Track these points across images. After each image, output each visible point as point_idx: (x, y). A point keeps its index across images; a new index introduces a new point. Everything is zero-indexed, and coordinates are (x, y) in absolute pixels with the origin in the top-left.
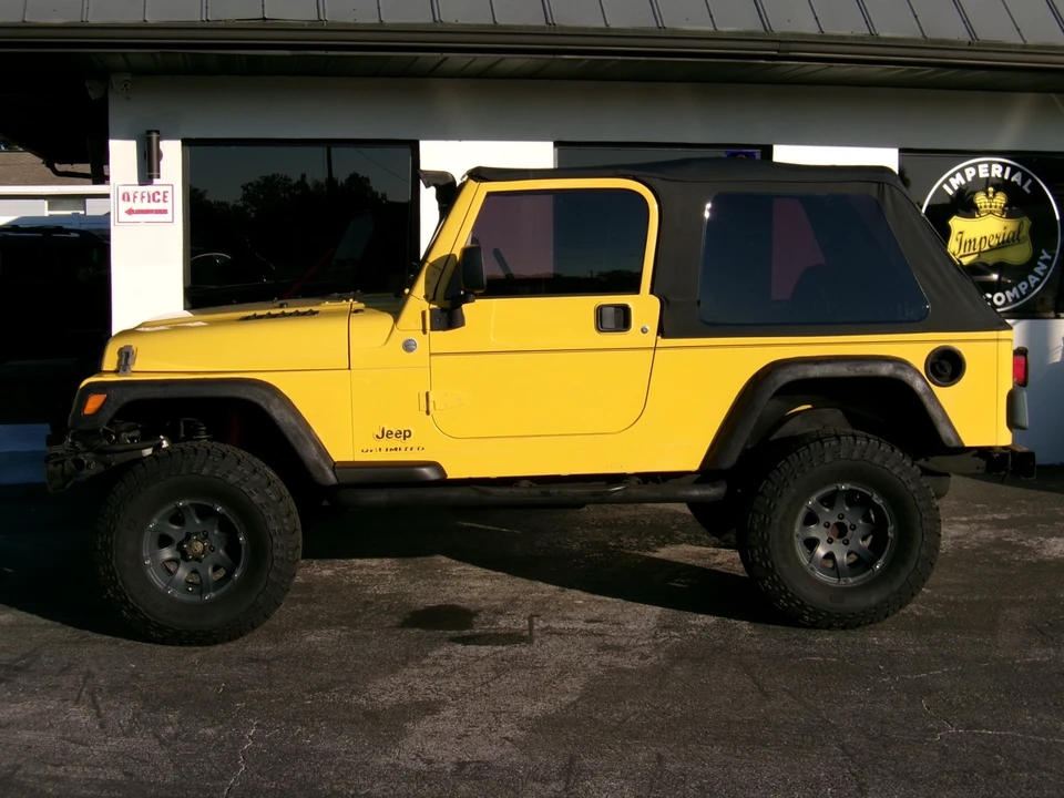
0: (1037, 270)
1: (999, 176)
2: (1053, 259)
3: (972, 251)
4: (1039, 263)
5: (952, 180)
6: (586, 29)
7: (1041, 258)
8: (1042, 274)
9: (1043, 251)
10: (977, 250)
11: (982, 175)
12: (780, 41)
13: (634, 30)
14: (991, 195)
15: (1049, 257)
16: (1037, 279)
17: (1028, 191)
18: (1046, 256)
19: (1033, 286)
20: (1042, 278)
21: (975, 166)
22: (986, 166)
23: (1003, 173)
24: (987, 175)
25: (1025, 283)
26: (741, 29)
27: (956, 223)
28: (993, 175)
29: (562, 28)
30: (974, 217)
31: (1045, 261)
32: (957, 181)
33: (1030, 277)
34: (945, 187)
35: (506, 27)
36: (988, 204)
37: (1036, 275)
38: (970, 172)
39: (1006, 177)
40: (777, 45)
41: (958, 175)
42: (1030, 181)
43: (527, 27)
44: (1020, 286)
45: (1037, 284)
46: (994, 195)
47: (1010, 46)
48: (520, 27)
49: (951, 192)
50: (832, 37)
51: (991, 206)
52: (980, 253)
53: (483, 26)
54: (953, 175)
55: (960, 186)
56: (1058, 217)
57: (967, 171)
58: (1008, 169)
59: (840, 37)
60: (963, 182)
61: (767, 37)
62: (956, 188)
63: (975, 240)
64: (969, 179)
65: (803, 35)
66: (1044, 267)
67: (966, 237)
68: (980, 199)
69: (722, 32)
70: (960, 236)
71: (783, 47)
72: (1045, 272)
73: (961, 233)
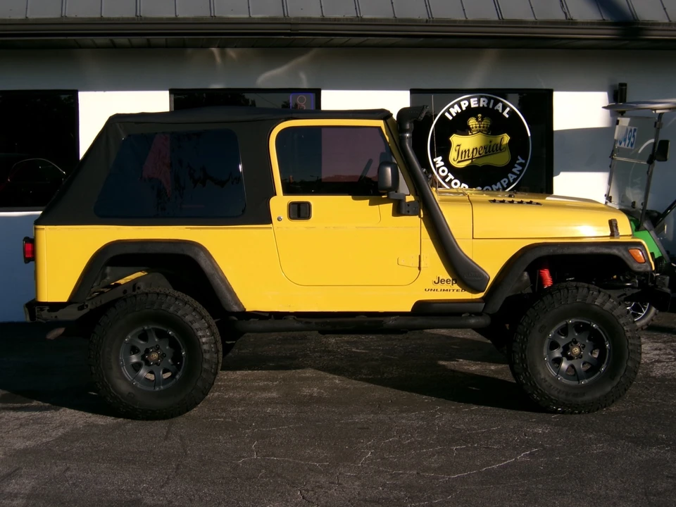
0: (514, 170)
1: (486, 106)
2: (526, 162)
3: (467, 158)
4: (516, 165)
5: (451, 110)
6: (162, 19)
7: (517, 162)
8: (518, 173)
9: (519, 157)
10: (470, 157)
11: (473, 106)
12: (290, 24)
13: (194, 19)
14: (480, 120)
15: (524, 161)
16: (515, 177)
17: (507, 116)
18: (521, 160)
19: (512, 181)
20: (519, 176)
21: (468, 99)
22: (476, 99)
23: (488, 104)
24: (477, 106)
25: (505, 179)
26: (267, 16)
27: (455, 139)
28: (481, 105)
29: (145, 18)
30: (468, 135)
31: (520, 164)
32: (455, 110)
33: (510, 175)
34: (447, 114)
35: (109, 19)
36: (478, 126)
37: (514, 173)
38: (464, 105)
39: (491, 106)
40: (289, 26)
41: (456, 106)
42: (508, 109)
43: (123, 19)
44: (502, 181)
45: (515, 180)
46: (482, 120)
47: (455, 21)
48: (118, 19)
49: (450, 118)
50: (330, 19)
51: (480, 127)
52: (472, 159)
53: (94, 19)
54: (452, 106)
55: (457, 113)
56: (529, 135)
57: (462, 103)
58: (492, 101)
59: (335, 19)
60: (459, 111)
61: (286, 21)
62: (454, 115)
63: (469, 150)
64: (464, 109)
65: (310, 19)
66: (520, 168)
67: (462, 148)
68: (472, 122)
69: (254, 18)
70: (458, 148)
71: (294, 27)
72: (521, 171)
73: (458, 145)
